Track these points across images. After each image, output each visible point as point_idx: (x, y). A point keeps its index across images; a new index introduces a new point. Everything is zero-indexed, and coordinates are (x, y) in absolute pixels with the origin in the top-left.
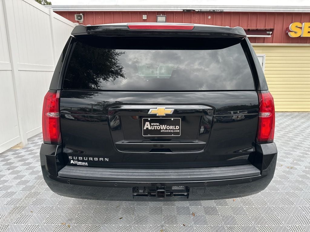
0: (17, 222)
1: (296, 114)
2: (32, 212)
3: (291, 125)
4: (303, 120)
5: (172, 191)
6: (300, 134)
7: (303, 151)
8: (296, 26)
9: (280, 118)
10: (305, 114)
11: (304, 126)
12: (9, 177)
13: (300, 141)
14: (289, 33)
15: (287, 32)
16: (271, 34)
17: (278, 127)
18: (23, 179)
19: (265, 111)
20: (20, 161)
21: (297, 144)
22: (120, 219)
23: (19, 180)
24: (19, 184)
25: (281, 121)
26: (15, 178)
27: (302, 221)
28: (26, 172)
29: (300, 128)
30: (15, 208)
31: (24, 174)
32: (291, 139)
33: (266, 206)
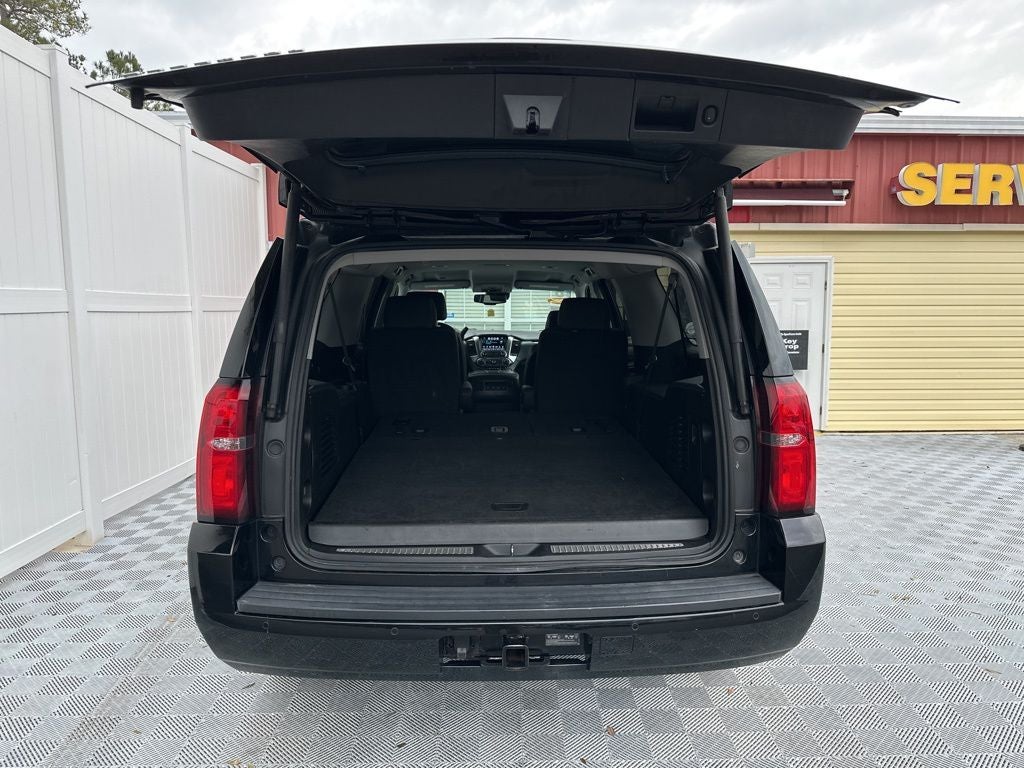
0: (95, 761)
1: (935, 438)
2: (136, 731)
3: (915, 472)
4: (953, 458)
5: (545, 651)
6: (941, 498)
7: (943, 550)
8: (919, 175)
9: (887, 449)
10: (962, 438)
11: (956, 474)
12: (55, 634)
13: (937, 519)
14: (898, 194)
15: (894, 190)
16: (847, 197)
17: (877, 477)
18: (101, 641)
19: (790, 430)
20: (84, 588)
21: (929, 529)
22: (400, 746)
23: (90, 645)
24: (90, 654)
25: (888, 461)
26: (76, 638)
27: (920, 745)
28: (109, 621)
29: (944, 482)
30: (87, 725)
31: (101, 626)
32: (912, 514)
33: (822, 706)
